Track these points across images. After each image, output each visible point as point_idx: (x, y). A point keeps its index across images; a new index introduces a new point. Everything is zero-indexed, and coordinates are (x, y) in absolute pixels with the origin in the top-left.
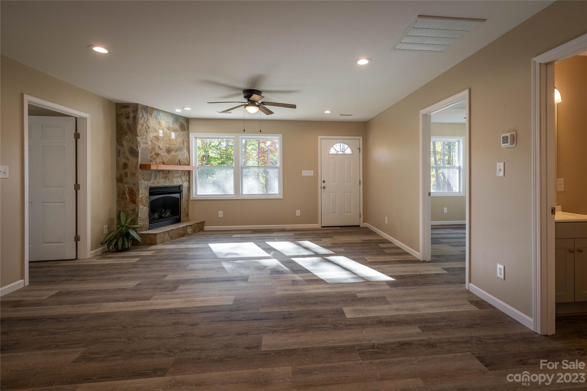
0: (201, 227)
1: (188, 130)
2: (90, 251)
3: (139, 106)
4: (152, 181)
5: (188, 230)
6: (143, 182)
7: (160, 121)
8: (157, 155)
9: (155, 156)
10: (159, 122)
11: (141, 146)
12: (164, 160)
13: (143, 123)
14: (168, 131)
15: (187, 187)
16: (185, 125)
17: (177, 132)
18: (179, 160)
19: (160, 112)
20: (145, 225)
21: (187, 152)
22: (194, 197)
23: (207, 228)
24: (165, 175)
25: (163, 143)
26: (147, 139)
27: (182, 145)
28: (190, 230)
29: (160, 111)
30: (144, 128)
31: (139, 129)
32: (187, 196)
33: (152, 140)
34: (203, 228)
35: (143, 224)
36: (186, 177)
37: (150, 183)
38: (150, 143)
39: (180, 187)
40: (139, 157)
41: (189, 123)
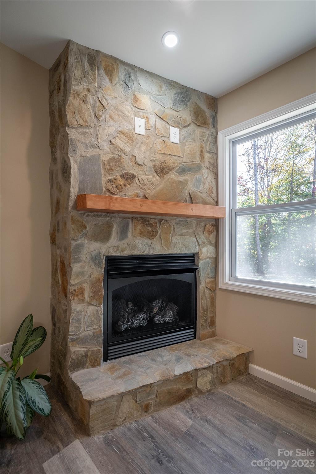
0: (242, 368)
1: (215, 125)
3: (74, 48)
4: (114, 240)
5: (199, 380)
6: (86, 245)
7: (139, 95)
8: (130, 178)
9: (121, 182)
10: (136, 99)
11: (78, 153)
12: (149, 191)
13: (86, 93)
14: (160, 124)
15: (210, 258)
16: (208, 113)
17: (186, 129)
18: (189, 193)
19: (138, 73)
20: (89, 353)
21: (210, 176)
22: (228, 284)
23: (257, 370)
24: (149, 228)
25: (147, 150)
26: (97, 135)
27: (198, 160)
28: (206, 379)
29: (136, 69)
30: (90, 107)
31: (71, 108)
32: (212, 280)
33: (113, 141)
34: (247, 368)
35: (86, 350)
36: (209, 234)
37: (106, 246)
38: (106, 146)
39: (192, 258)
40: (71, 181)
41: (217, 111)
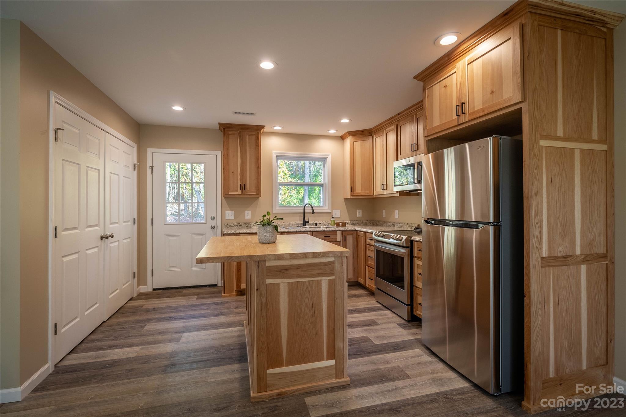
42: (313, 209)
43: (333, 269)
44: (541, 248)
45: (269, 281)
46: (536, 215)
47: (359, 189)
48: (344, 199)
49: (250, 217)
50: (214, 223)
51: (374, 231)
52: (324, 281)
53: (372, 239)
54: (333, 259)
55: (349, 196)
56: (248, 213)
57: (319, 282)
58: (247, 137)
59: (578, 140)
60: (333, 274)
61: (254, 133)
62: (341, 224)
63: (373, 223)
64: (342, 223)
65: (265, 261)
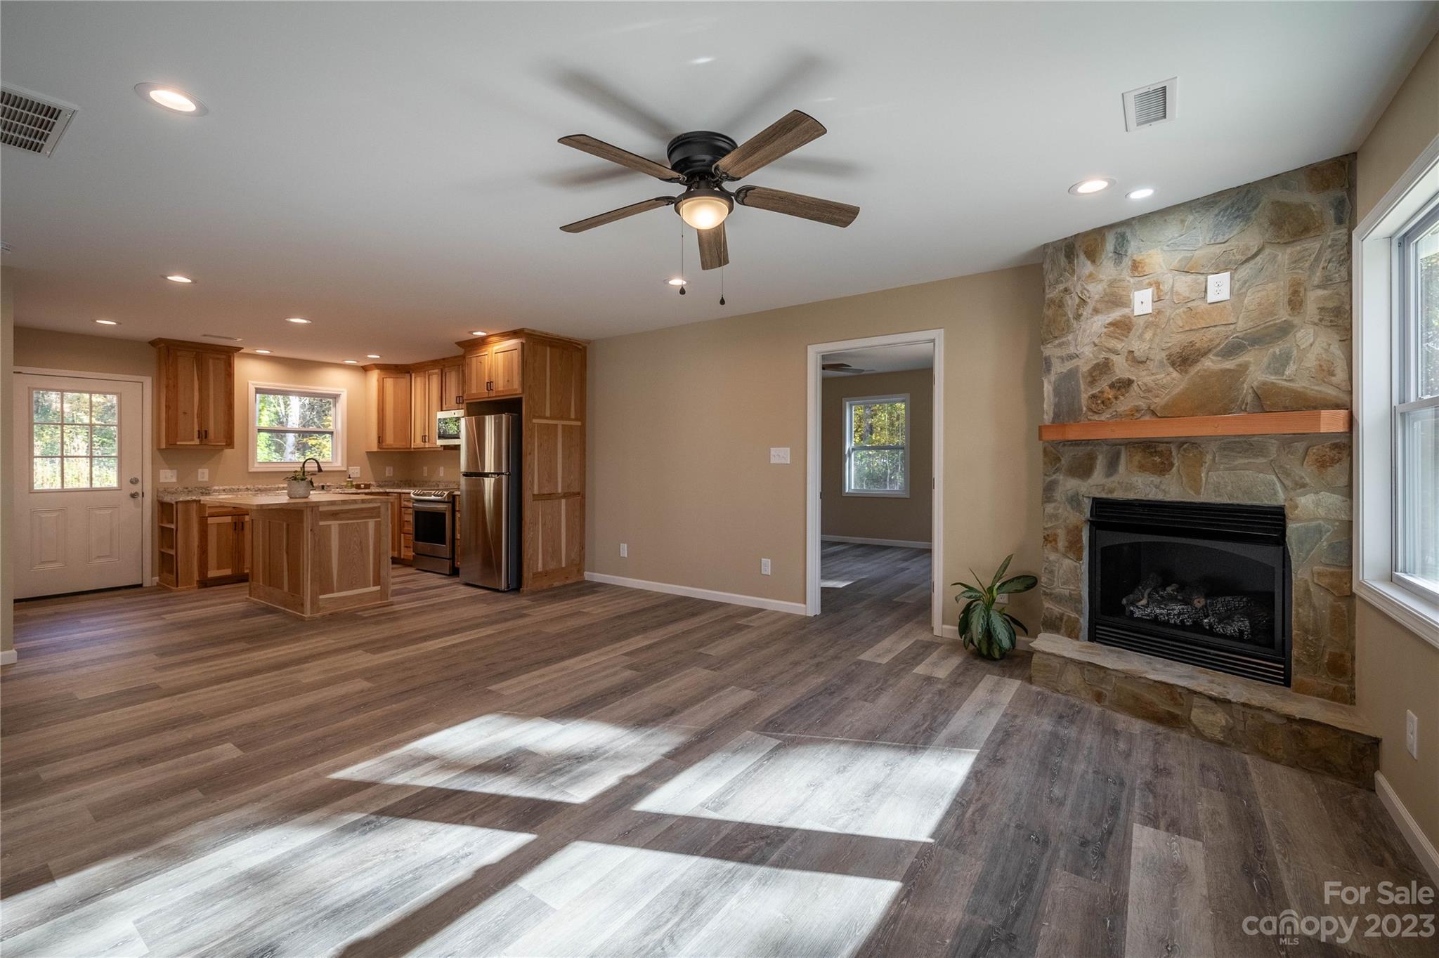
2: (941, 622)
3: (1050, 250)
4: (1097, 477)
7: (1141, 257)
8: (1124, 385)
9: (1110, 394)
10: (1136, 266)
12: (1157, 400)
13: (1062, 295)
15: (1325, 519)
17: (1248, 265)
18: (1253, 389)
20: (1065, 618)
21: (1322, 338)
24: (1157, 460)
25: (1157, 334)
26: (1076, 342)
27: (1282, 314)
31: (1046, 322)
33: (1098, 341)
35: (1061, 612)
36: (1323, 466)
37: (1087, 484)
38: (1088, 352)
40: (1045, 406)
42: (319, 466)
43: (379, 512)
44: (533, 487)
45: (321, 523)
46: (529, 466)
47: (390, 440)
48: (367, 452)
49: (206, 479)
50: (136, 488)
51: (412, 493)
52: (371, 524)
53: (409, 500)
54: (379, 504)
55: (375, 449)
56: (203, 473)
57: (366, 524)
58: (211, 361)
59: (561, 418)
60: (379, 517)
61: (224, 357)
62: (362, 486)
63: (410, 484)
64: (365, 485)
65: (318, 506)
